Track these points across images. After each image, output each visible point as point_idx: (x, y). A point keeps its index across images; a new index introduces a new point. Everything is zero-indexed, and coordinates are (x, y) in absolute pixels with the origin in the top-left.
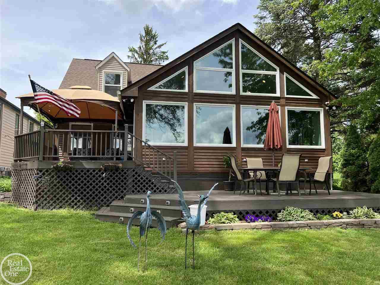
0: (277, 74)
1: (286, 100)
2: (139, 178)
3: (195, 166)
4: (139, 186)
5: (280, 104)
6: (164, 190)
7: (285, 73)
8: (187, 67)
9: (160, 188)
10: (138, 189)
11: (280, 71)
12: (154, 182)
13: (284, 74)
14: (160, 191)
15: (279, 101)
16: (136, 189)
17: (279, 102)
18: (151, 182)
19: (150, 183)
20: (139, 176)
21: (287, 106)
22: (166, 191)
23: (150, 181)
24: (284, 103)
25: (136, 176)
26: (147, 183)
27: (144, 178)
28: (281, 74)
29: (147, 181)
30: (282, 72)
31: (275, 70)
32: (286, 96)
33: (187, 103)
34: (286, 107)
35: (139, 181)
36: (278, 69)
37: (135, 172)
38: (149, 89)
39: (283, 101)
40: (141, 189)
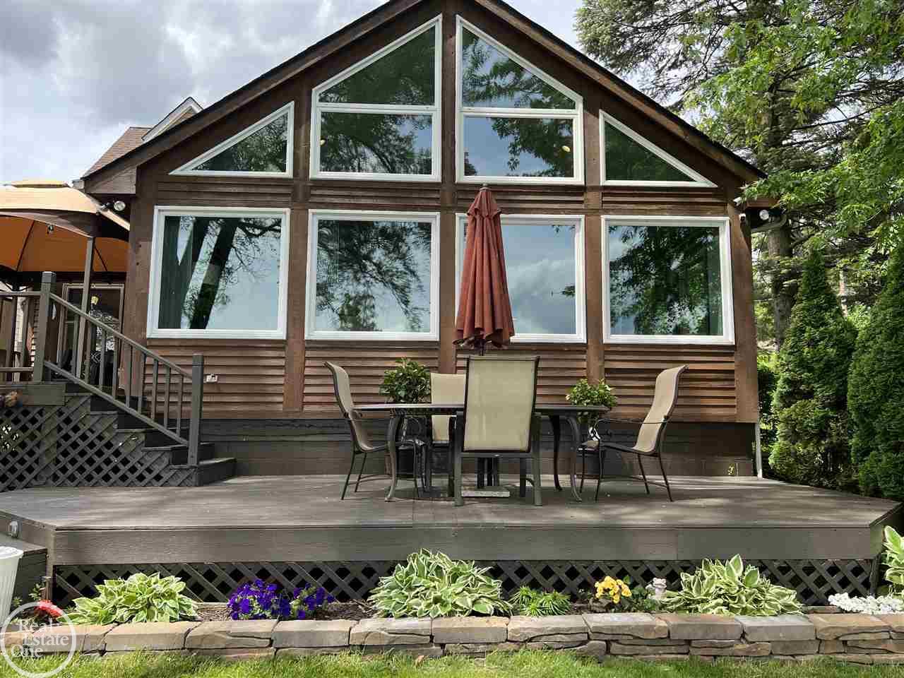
0: (577, 115)
1: (604, 195)
2: (75, 437)
3: (307, 399)
4: (73, 462)
5: (583, 206)
6: (154, 474)
7: (600, 111)
8: (292, 104)
9: (140, 469)
10: (71, 469)
11: (585, 108)
12: (122, 450)
13: (598, 117)
14: (141, 478)
15: (581, 199)
16: (64, 470)
17: (581, 202)
18: (112, 450)
19: (108, 453)
20: (76, 429)
21: (606, 212)
22: (158, 478)
23: (109, 445)
24: (598, 206)
25: (66, 429)
26: (100, 453)
27: (92, 437)
28: (592, 117)
29: (99, 444)
30: (590, 109)
31: (571, 105)
32: (604, 182)
33: (288, 210)
34: (603, 217)
35: (75, 445)
36: (578, 100)
37: (63, 417)
38: (177, 172)
39: (593, 198)
40: (81, 470)
